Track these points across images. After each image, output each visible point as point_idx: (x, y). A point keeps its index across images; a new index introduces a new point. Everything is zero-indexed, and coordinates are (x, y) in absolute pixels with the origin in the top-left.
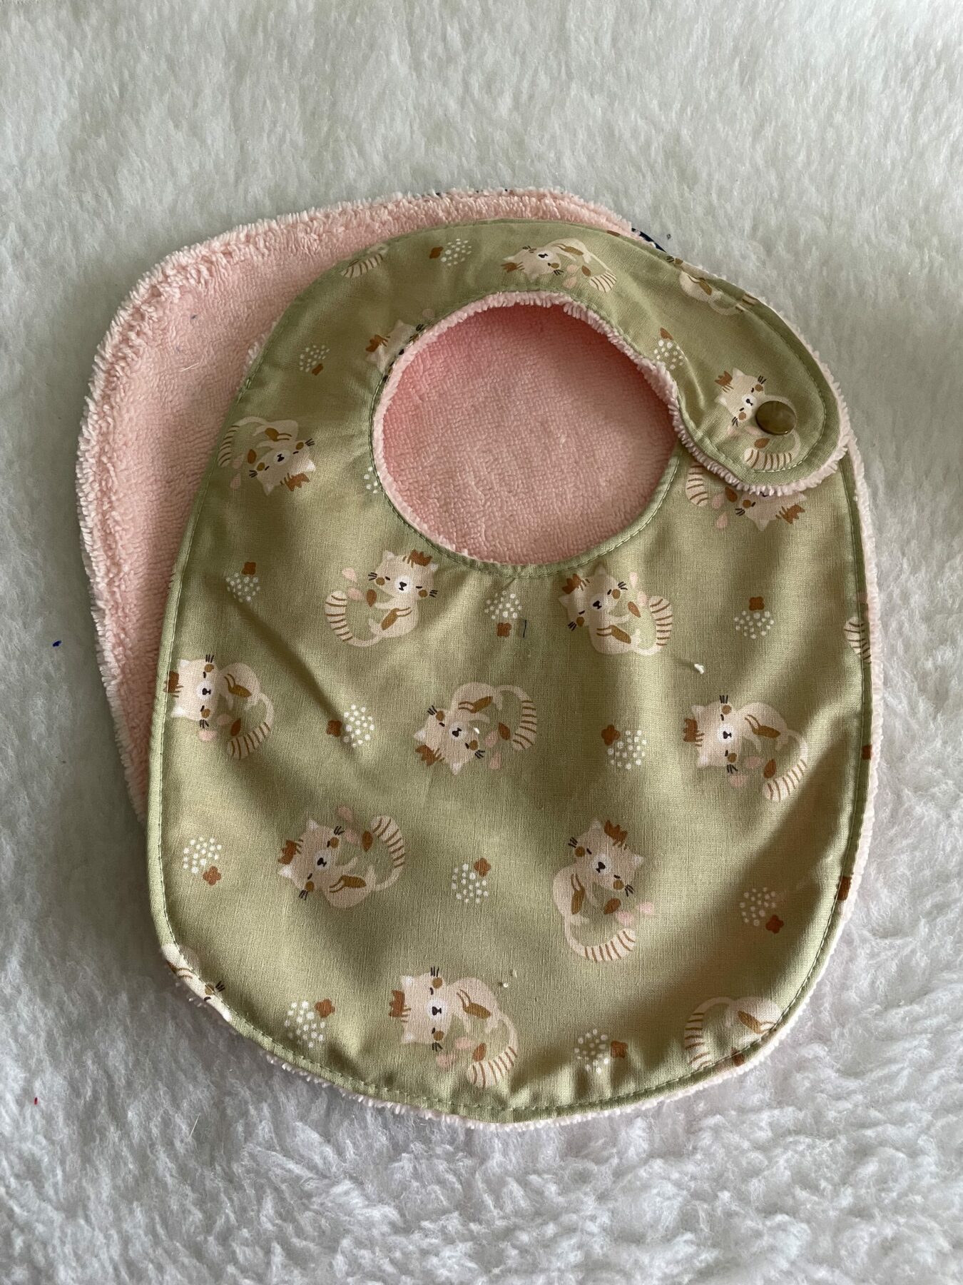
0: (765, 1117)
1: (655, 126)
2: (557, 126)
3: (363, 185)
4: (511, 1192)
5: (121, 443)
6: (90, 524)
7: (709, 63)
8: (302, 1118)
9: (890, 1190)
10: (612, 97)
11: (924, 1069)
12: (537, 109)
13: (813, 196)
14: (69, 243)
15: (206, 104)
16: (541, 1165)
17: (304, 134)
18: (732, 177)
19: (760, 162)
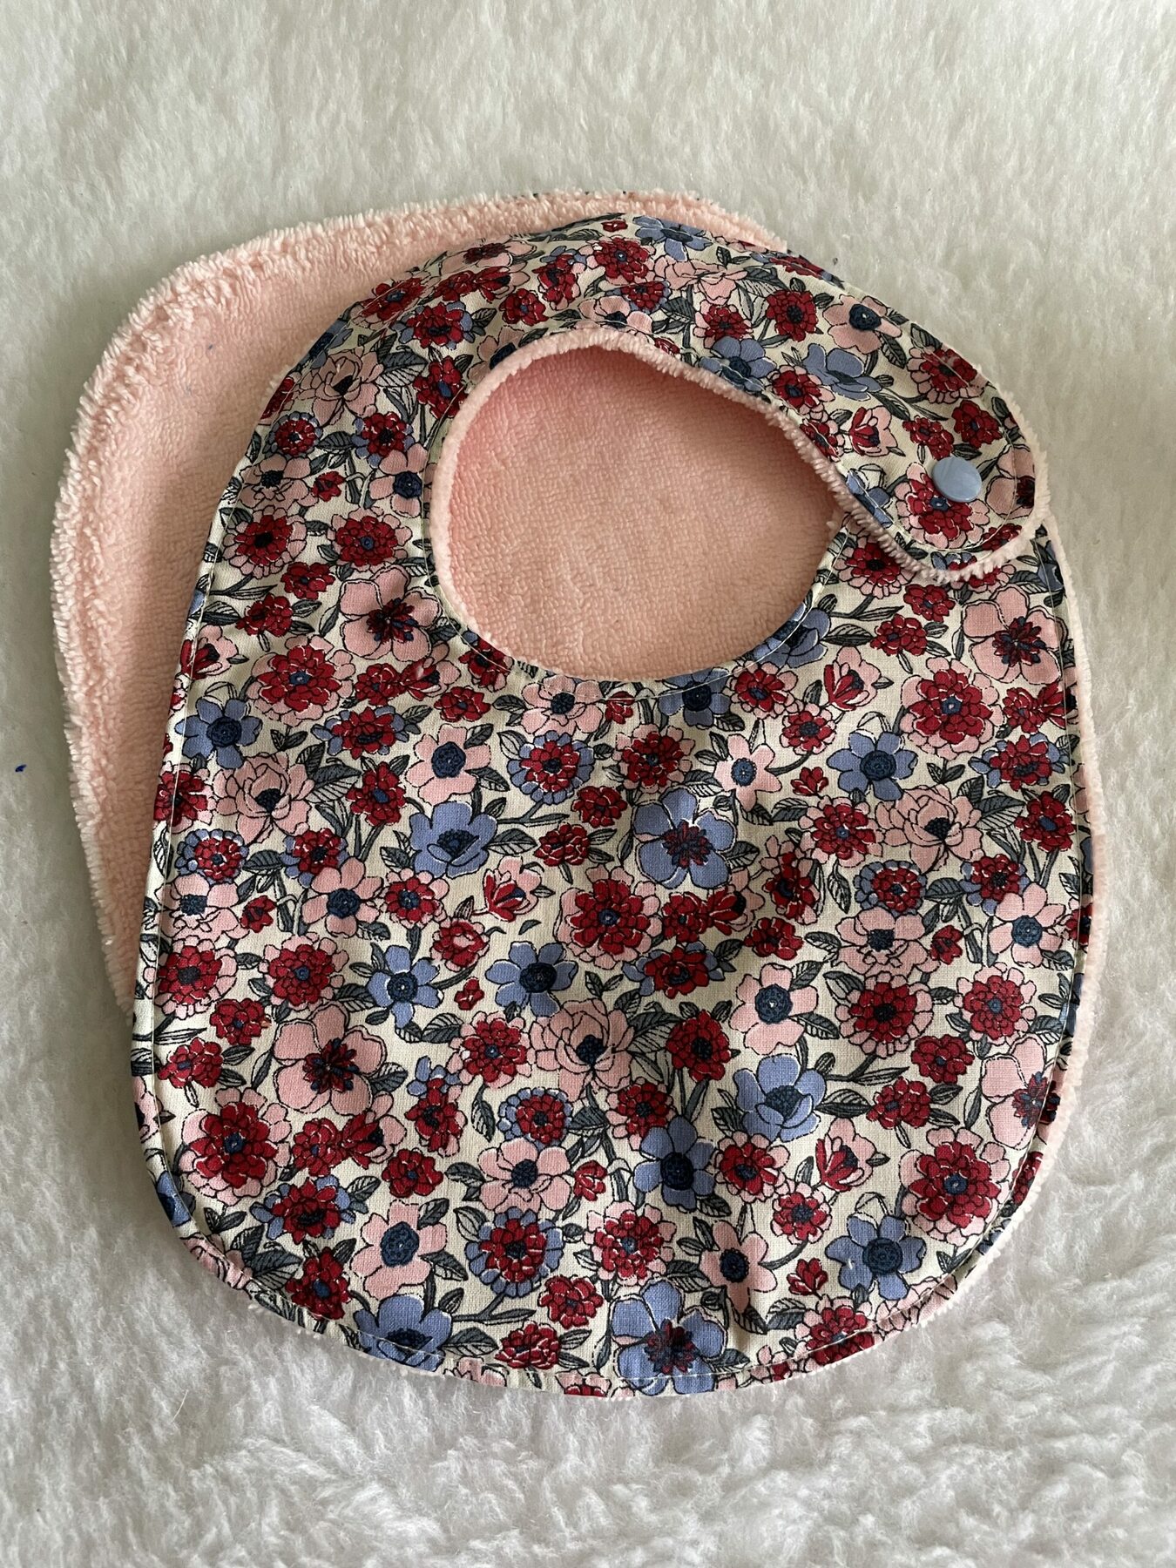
0: (923, 1421)
3: (438, 182)
4: (589, 1506)
5: (109, 511)
7: (896, 36)
8: (320, 1398)
9: (1083, 1519)
10: (767, 77)
11: (1133, 1363)
15: (239, 71)
16: (629, 1470)
17: (365, 112)
19: (958, 166)
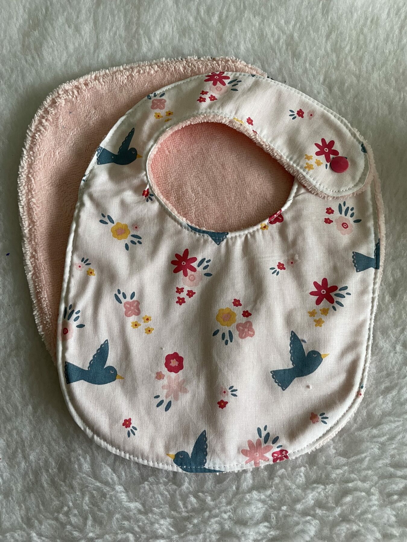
1: (283, 32)
2: (238, 30)
6: (23, 204)
12: (229, 22)
13: (352, 66)
14: (20, 78)
18: (316, 56)
